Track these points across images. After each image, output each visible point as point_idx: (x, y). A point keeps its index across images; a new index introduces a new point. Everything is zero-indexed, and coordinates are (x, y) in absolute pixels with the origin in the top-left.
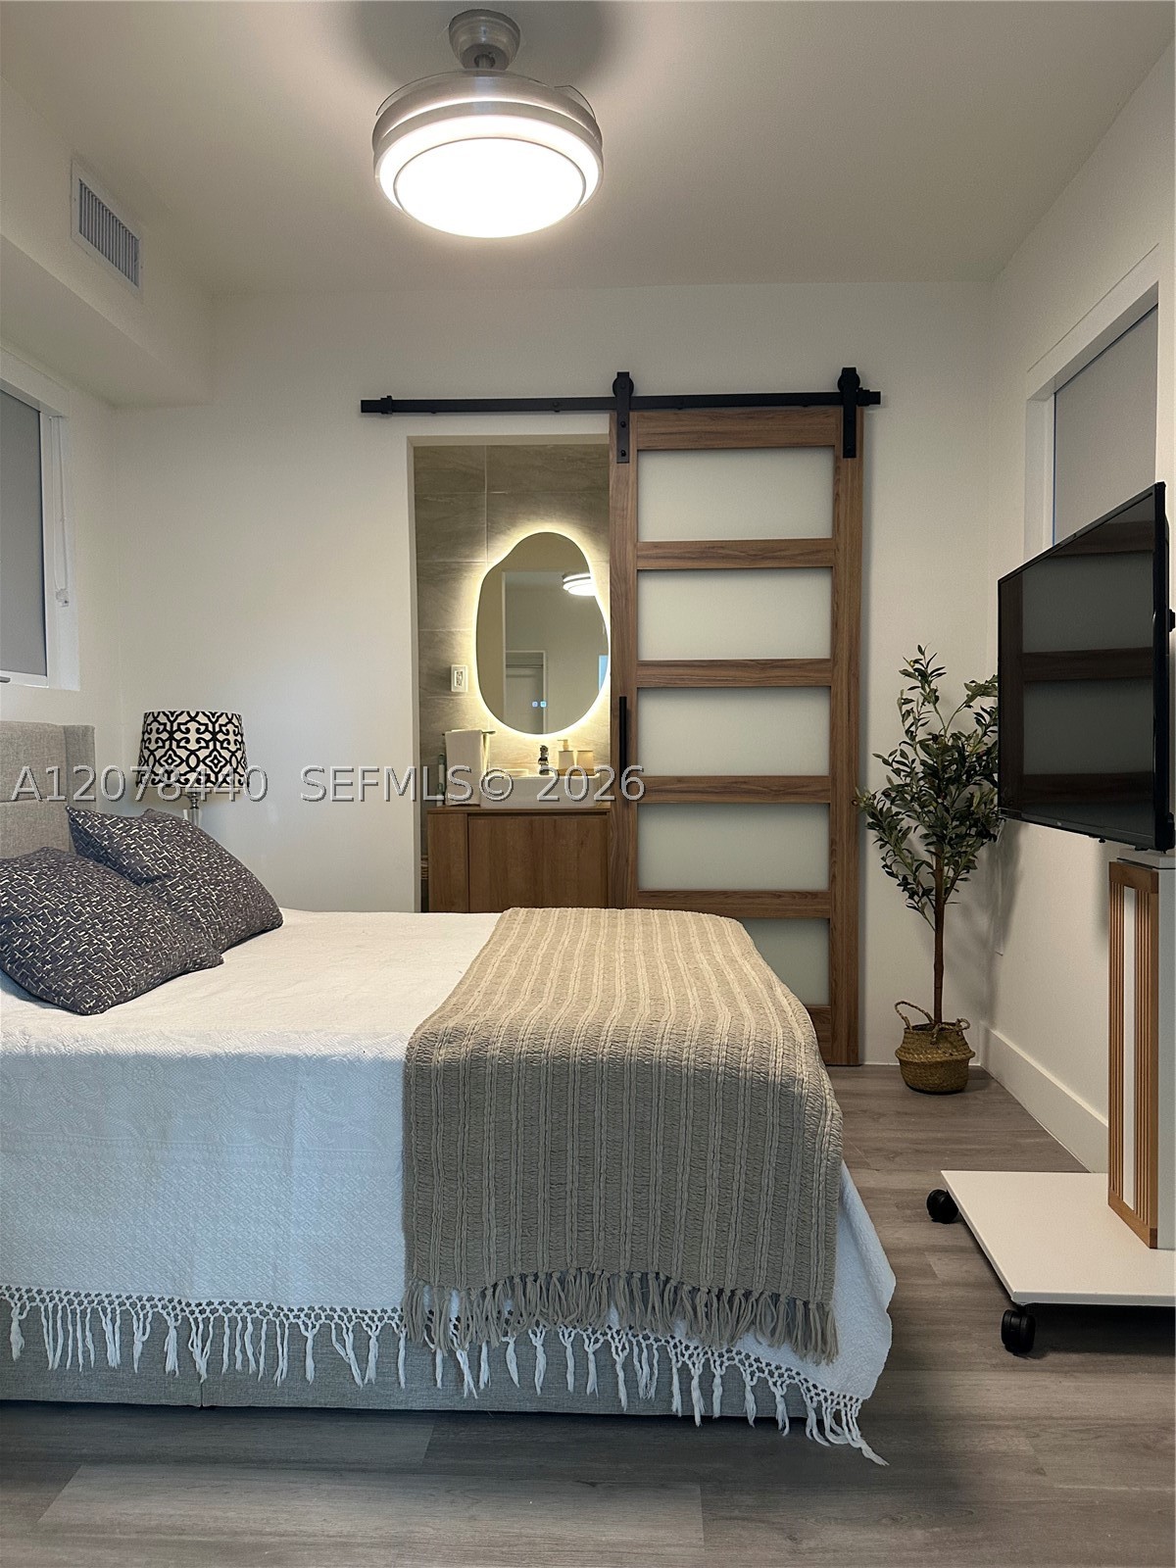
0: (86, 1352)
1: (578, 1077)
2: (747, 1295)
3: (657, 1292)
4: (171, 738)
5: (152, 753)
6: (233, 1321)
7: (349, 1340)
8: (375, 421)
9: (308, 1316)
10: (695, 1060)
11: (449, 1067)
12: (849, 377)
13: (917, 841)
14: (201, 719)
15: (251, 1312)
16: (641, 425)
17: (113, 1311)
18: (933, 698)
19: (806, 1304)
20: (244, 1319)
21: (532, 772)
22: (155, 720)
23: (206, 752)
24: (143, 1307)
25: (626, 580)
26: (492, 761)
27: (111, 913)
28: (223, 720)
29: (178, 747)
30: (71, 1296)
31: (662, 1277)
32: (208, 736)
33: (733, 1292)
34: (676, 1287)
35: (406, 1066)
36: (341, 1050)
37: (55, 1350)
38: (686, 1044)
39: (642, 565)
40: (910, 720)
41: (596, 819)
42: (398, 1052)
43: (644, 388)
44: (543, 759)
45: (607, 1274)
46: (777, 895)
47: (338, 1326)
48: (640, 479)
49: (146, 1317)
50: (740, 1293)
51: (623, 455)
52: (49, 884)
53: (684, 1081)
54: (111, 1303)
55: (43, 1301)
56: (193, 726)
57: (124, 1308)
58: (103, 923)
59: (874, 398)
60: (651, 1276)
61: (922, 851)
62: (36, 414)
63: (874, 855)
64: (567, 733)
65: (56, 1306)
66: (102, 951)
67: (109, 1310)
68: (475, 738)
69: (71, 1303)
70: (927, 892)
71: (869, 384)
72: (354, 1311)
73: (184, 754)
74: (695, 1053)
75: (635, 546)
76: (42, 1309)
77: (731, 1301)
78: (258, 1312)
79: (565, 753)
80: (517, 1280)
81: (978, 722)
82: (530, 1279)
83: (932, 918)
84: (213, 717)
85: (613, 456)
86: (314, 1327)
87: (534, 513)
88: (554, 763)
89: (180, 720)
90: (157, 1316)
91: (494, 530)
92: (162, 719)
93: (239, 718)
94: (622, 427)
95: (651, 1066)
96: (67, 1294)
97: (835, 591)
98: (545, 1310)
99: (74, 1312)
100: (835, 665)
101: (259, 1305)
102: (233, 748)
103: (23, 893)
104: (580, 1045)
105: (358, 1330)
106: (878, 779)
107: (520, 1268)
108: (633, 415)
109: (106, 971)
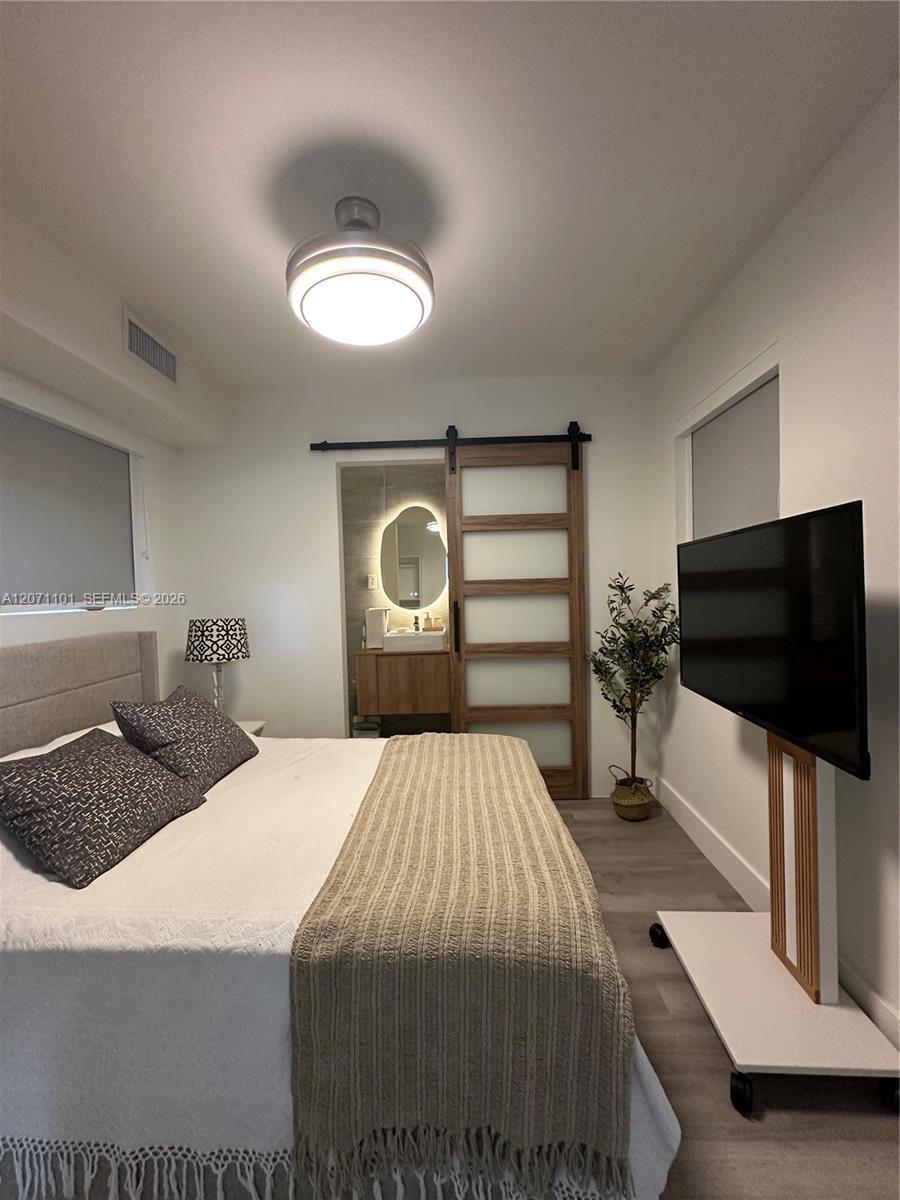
0: (48, 1187)
1: (424, 970)
2: (561, 1146)
3: (490, 1145)
4: (203, 635)
5: (193, 643)
6: (160, 1163)
7: (250, 1175)
8: (319, 454)
9: (218, 1157)
10: (515, 952)
11: (325, 963)
12: (574, 426)
13: (620, 679)
14: (221, 624)
15: (175, 1154)
16: (461, 453)
17: (68, 1155)
18: (627, 600)
19: (608, 1160)
20: (169, 1161)
21: (411, 630)
22: (194, 624)
23: (223, 642)
24: (91, 1151)
25: (456, 536)
26: (390, 624)
27: (114, 792)
28: (233, 623)
29: (207, 640)
30: (36, 1143)
31: (493, 1132)
32: (223, 633)
33: (550, 1146)
34: (505, 1144)
35: (291, 960)
36: (244, 942)
37: (24, 1185)
38: (508, 934)
39: (464, 528)
40: (615, 613)
41: (443, 656)
42: (284, 946)
43: (463, 434)
44: (416, 623)
45: (449, 1133)
46: (543, 708)
47: (242, 1165)
48: (463, 481)
49: (94, 1158)
50: (555, 1146)
51: (453, 469)
52: (70, 777)
53: (507, 971)
54: (67, 1148)
55: (14, 1146)
56: (215, 627)
57: (76, 1152)
58: (106, 801)
59: (588, 438)
60: (484, 1132)
61: (624, 685)
62: (126, 456)
63: (596, 686)
64: (429, 607)
65: (24, 1151)
66: (101, 827)
67: (65, 1154)
68: (380, 613)
69: (36, 1148)
70: (627, 710)
71: (585, 429)
72: (254, 1153)
73: (209, 643)
74: (515, 944)
75: (461, 517)
76: (14, 1154)
77: (548, 1155)
78: (180, 1155)
79: (428, 619)
80: (379, 1135)
81: (654, 616)
82: (389, 1133)
83: (630, 723)
84: (226, 621)
85: (447, 470)
86: (223, 1166)
87: (410, 497)
88: (422, 625)
89: (208, 624)
90: (102, 1159)
91: (389, 506)
92: (198, 624)
93: (243, 620)
94: (452, 455)
95: (480, 959)
96: (33, 1141)
97: (570, 541)
98: (401, 1158)
99: (38, 1156)
100: (572, 581)
101: (180, 1149)
102: (238, 638)
103: (46, 788)
104: (426, 940)
105: (256, 1168)
106: (596, 644)
107: (381, 1123)
108: (458, 449)
109: (100, 845)
